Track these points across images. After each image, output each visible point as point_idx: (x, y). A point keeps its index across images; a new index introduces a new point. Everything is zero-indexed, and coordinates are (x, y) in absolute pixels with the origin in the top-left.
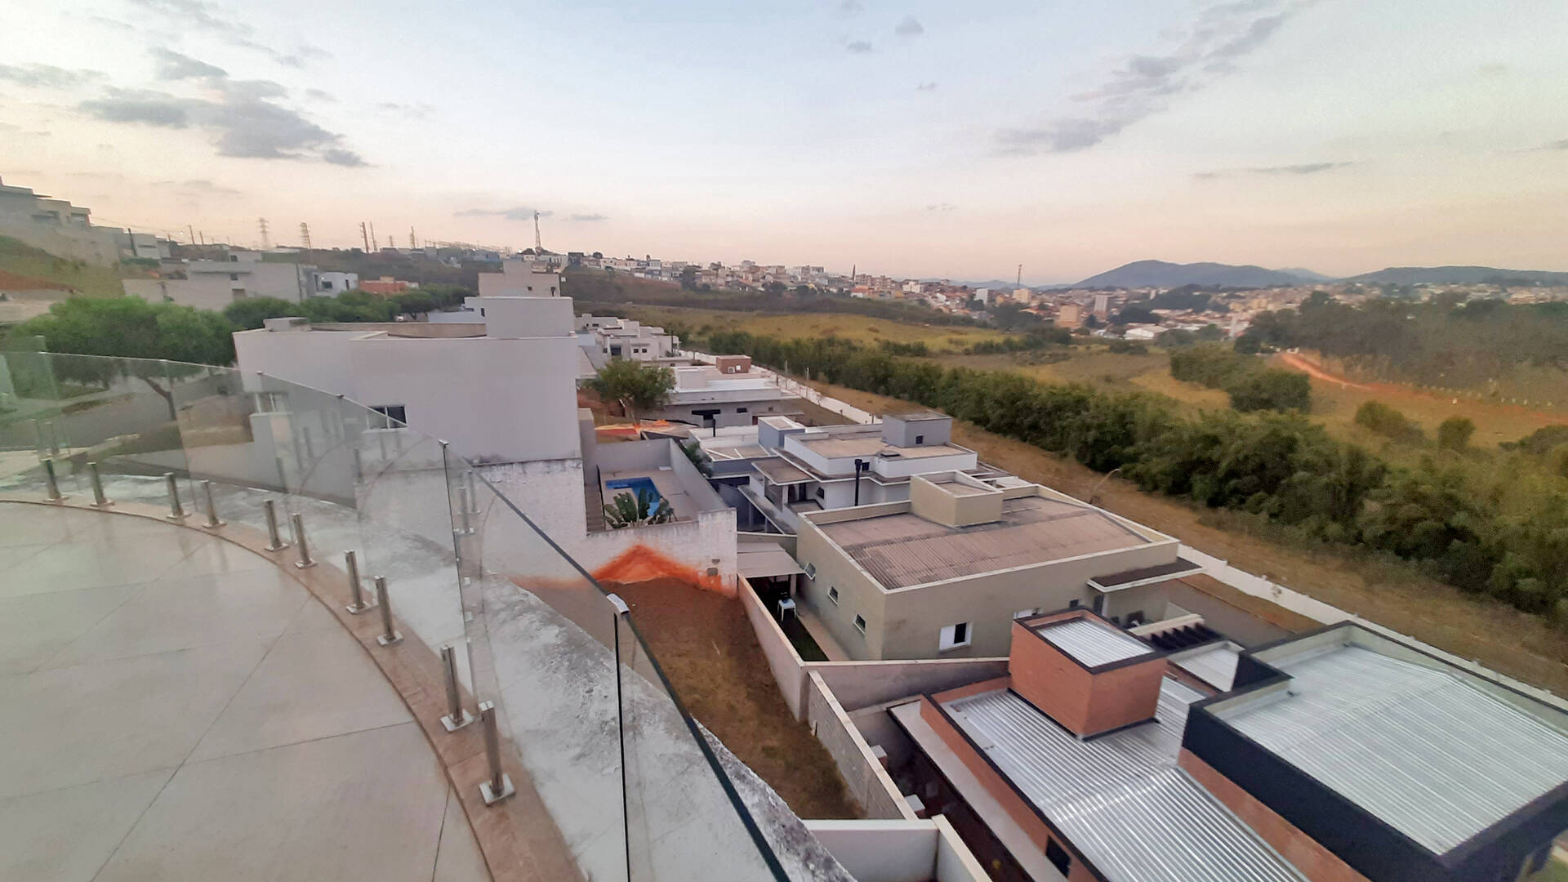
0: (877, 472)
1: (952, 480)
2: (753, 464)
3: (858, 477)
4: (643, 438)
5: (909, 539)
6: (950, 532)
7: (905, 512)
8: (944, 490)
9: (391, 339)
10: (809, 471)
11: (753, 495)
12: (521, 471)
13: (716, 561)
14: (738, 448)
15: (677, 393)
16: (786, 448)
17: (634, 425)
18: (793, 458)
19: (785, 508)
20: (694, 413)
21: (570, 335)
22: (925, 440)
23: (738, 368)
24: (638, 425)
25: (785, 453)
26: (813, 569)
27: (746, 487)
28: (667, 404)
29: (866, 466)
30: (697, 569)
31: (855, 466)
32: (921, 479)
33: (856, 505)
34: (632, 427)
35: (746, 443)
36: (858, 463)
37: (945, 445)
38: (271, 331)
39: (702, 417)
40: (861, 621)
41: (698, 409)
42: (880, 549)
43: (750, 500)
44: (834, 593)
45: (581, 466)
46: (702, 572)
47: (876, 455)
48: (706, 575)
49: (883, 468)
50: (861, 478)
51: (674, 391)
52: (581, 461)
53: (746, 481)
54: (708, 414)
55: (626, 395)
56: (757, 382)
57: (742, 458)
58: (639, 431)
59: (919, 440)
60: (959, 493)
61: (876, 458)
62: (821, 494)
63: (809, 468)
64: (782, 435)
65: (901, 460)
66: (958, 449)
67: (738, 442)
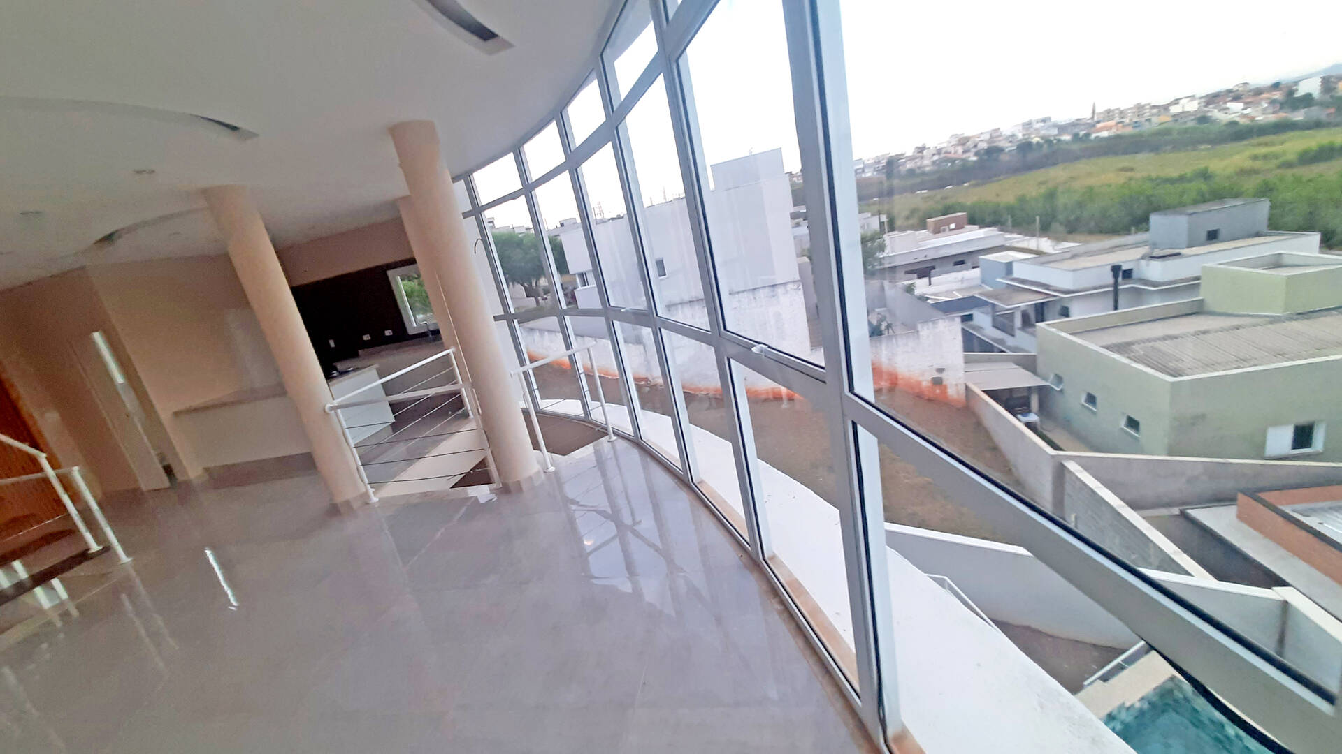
0: (1143, 278)
2: (981, 298)
3: (1116, 284)
5: (1205, 332)
6: (1274, 320)
7: (1199, 310)
8: (1261, 271)
10: (1046, 289)
11: (979, 328)
12: (752, 297)
13: (941, 370)
14: (955, 290)
16: (1015, 275)
18: (1024, 282)
19: (1018, 333)
22: (1222, 235)
23: (953, 226)
25: (1015, 280)
26: (1059, 379)
27: (971, 323)
29: (1128, 274)
30: (921, 379)
31: (1111, 274)
32: (1222, 266)
33: (1115, 310)
35: (965, 285)
36: (1116, 269)
37: (1258, 235)
39: (916, 273)
40: (1133, 423)
42: (1159, 345)
43: (975, 333)
44: (1091, 399)
45: (801, 287)
46: (926, 381)
47: (1143, 258)
48: (930, 385)
49: (1155, 271)
50: (1120, 287)
51: (886, 253)
52: (801, 284)
53: (969, 315)
54: (925, 270)
56: (974, 235)
57: (963, 297)
59: (1213, 236)
60: (1289, 272)
61: (1143, 262)
62: (1065, 312)
63: (1047, 287)
64: (1009, 264)
65: (1181, 258)
66: (1283, 234)
67: (959, 285)
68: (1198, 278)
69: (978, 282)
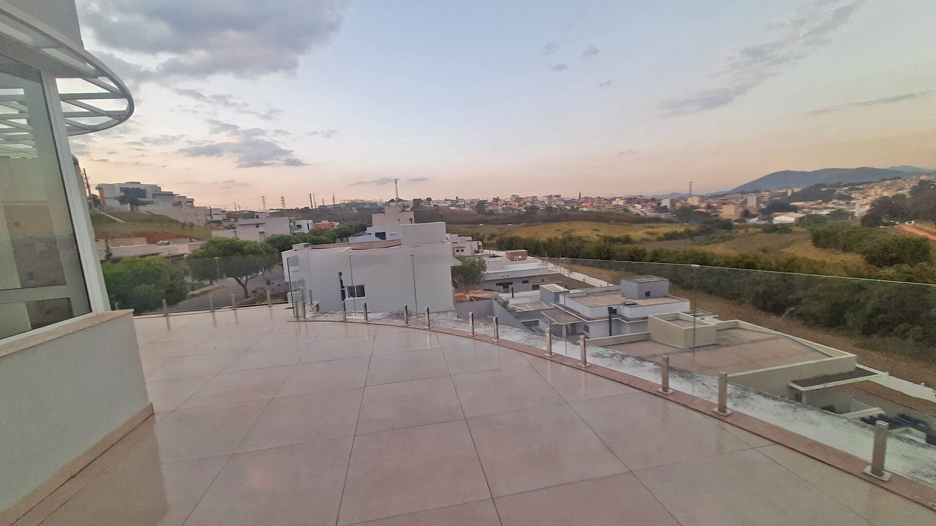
0: (622, 314)
1: (676, 318)
2: (542, 312)
3: (610, 318)
4: (471, 300)
7: (647, 338)
8: (672, 324)
9: (353, 251)
10: (578, 315)
14: (528, 304)
15: (488, 273)
16: (561, 302)
17: (465, 294)
18: (566, 308)
20: (498, 284)
21: (444, 242)
22: (651, 294)
23: (520, 257)
24: (467, 292)
25: (561, 305)
28: (482, 280)
29: (615, 311)
31: (608, 311)
32: (656, 318)
33: (611, 336)
34: (463, 294)
35: (532, 301)
36: (610, 309)
37: (665, 297)
38: (295, 250)
39: (502, 287)
41: (499, 282)
49: (627, 312)
50: (612, 319)
51: (486, 273)
52: (455, 312)
53: (537, 323)
54: (506, 284)
55: (459, 276)
56: (532, 265)
57: (532, 309)
58: (468, 296)
59: (648, 295)
60: (685, 327)
61: (621, 306)
62: (587, 329)
63: (578, 314)
64: (557, 295)
65: (637, 307)
66: (675, 299)
67: (529, 300)
68: (647, 318)
69: (538, 299)
